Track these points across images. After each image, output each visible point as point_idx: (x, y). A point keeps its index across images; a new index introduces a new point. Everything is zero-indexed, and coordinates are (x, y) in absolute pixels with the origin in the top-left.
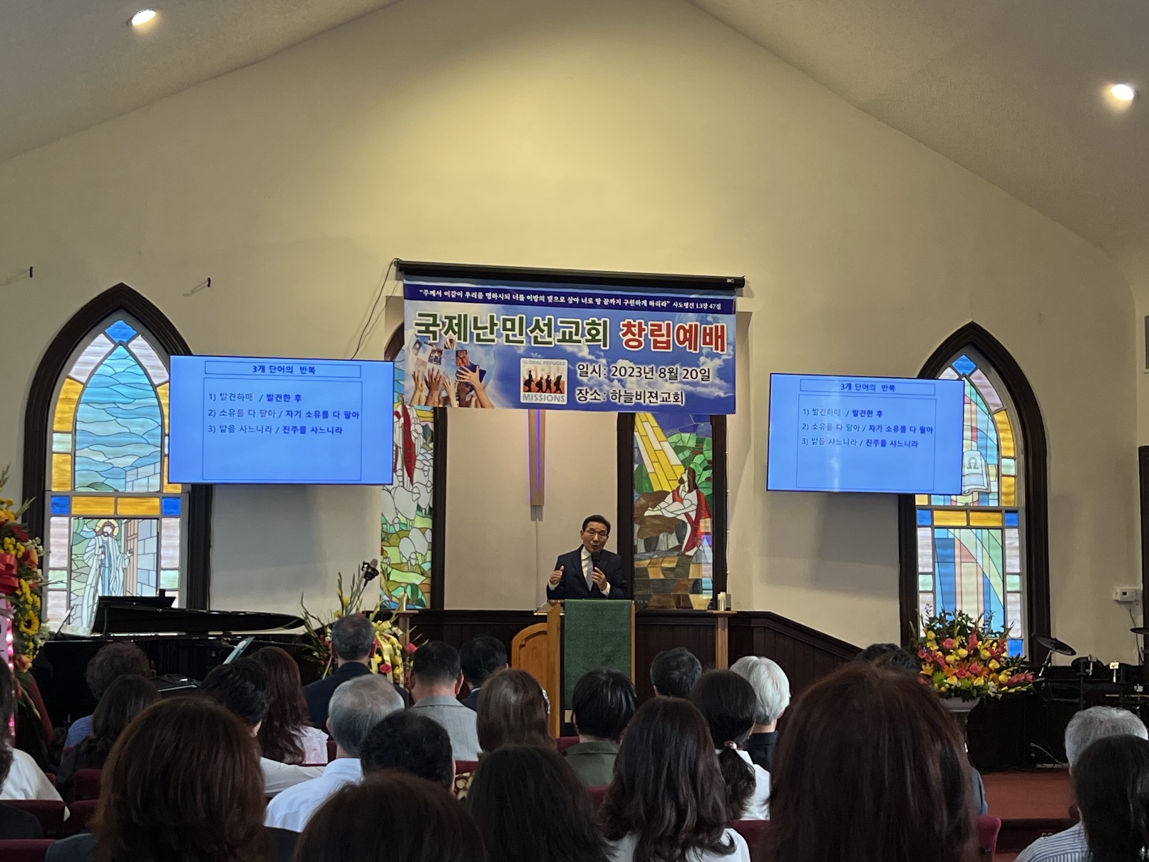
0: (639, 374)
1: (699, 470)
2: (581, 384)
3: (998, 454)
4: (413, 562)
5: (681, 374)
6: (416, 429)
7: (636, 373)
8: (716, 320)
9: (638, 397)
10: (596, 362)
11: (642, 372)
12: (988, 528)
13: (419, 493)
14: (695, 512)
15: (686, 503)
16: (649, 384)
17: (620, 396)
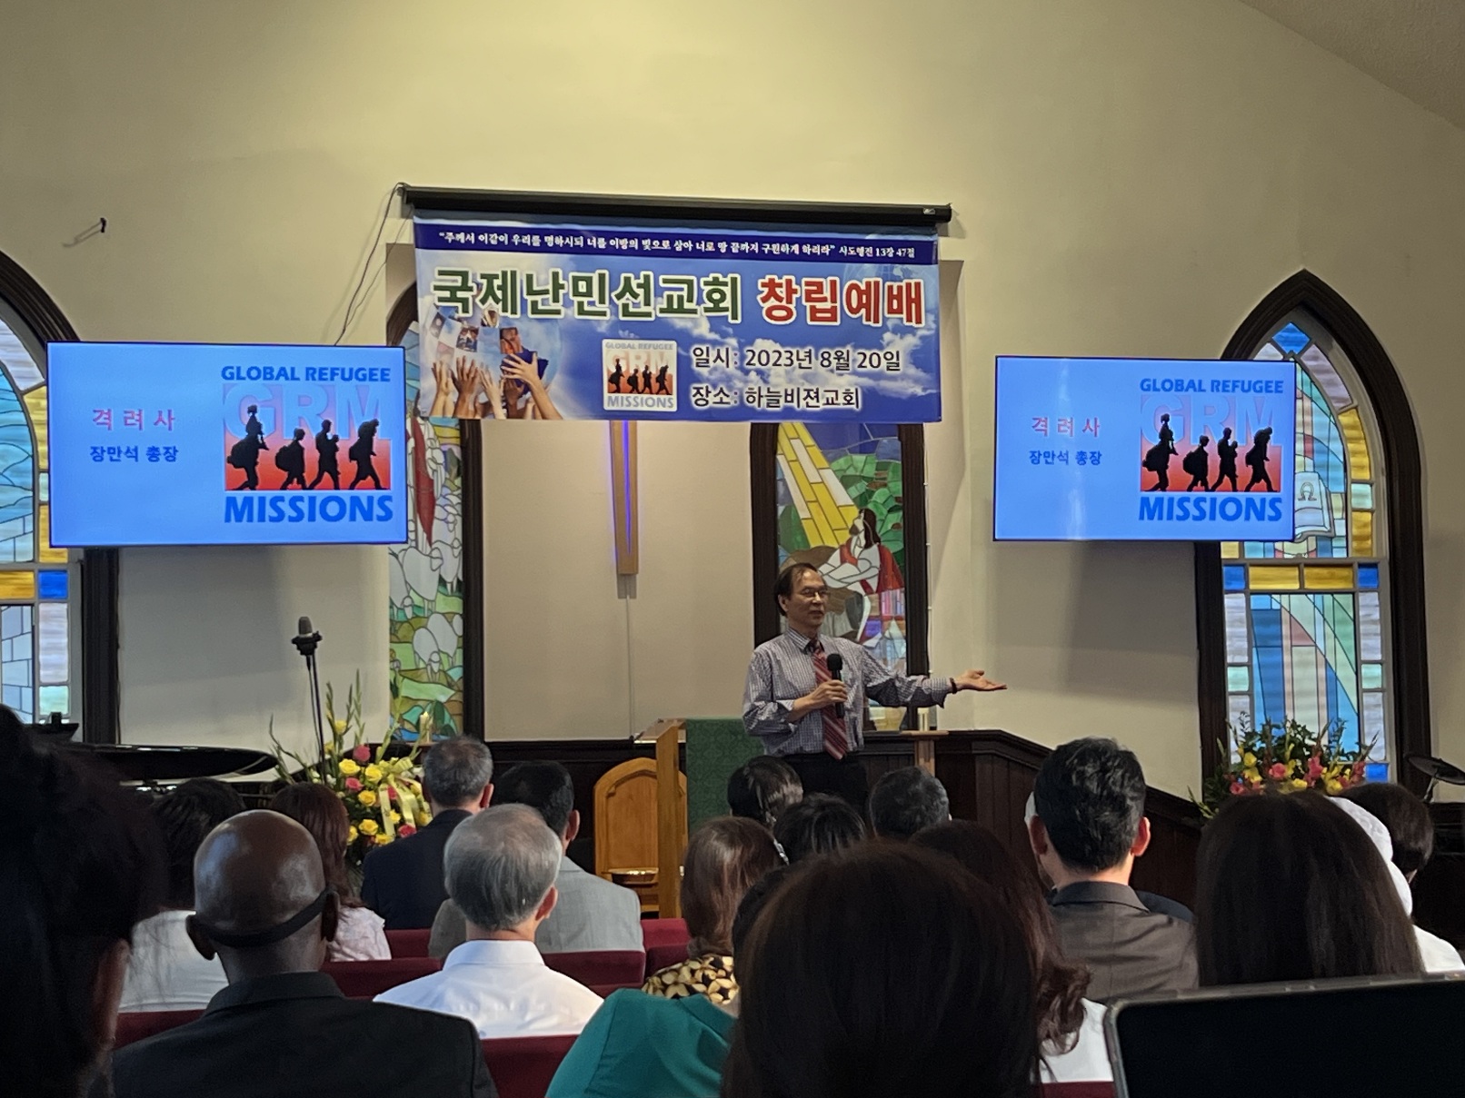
0: (788, 362)
1: (881, 512)
2: (698, 379)
3: (1346, 476)
4: (436, 667)
5: (854, 360)
6: (434, 456)
7: (783, 361)
8: (908, 275)
9: (789, 398)
10: (722, 344)
11: (794, 358)
12: (1332, 593)
13: (442, 559)
14: (876, 579)
15: (863, 565)
16: (805, 377)
17: (760, 396)
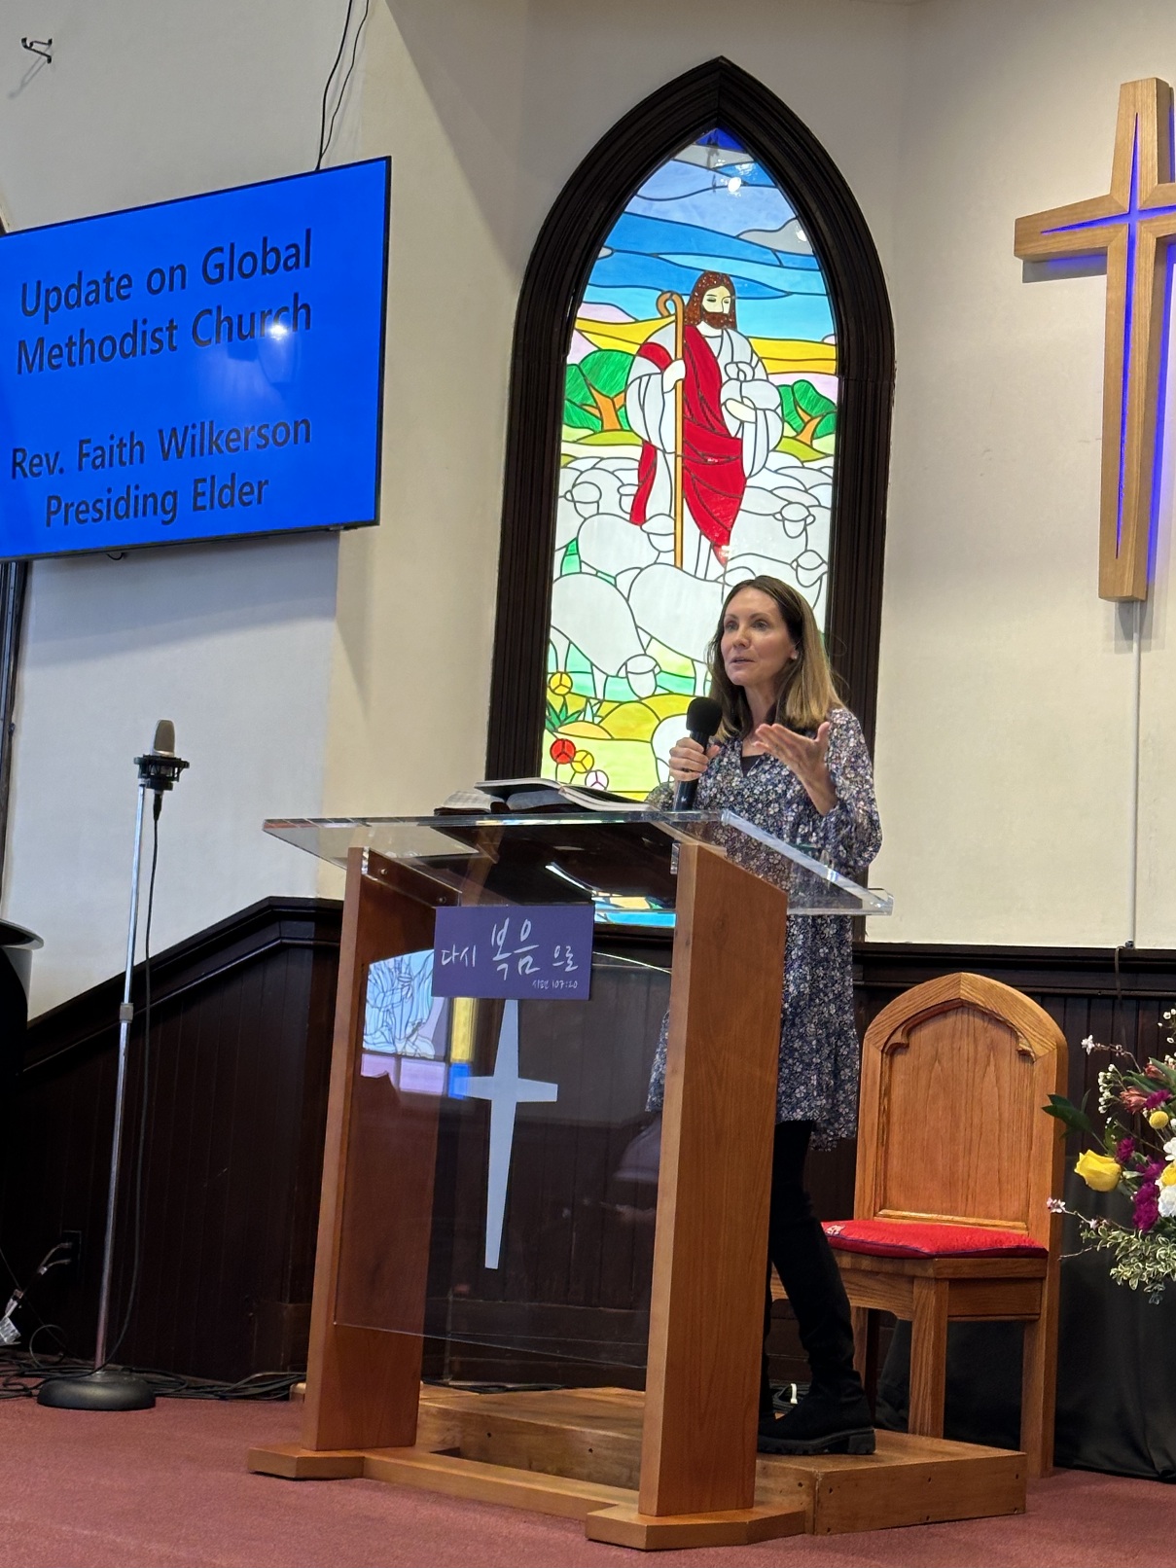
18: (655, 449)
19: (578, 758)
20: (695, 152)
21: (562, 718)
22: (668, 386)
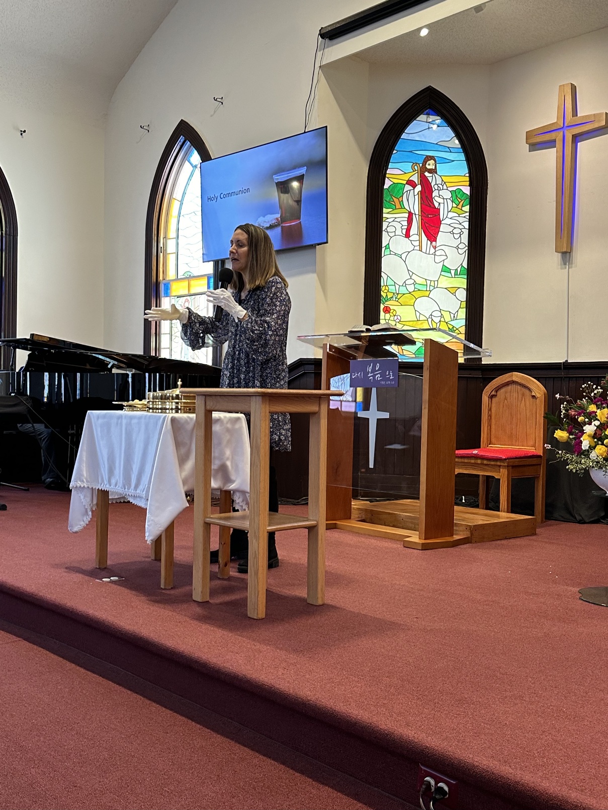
4: (437, 320)
13: (446, 256)
18: (412, 214)
19: (391, 311)
20: (422, 117)
21: (386, 299)
22: (416, 193)
